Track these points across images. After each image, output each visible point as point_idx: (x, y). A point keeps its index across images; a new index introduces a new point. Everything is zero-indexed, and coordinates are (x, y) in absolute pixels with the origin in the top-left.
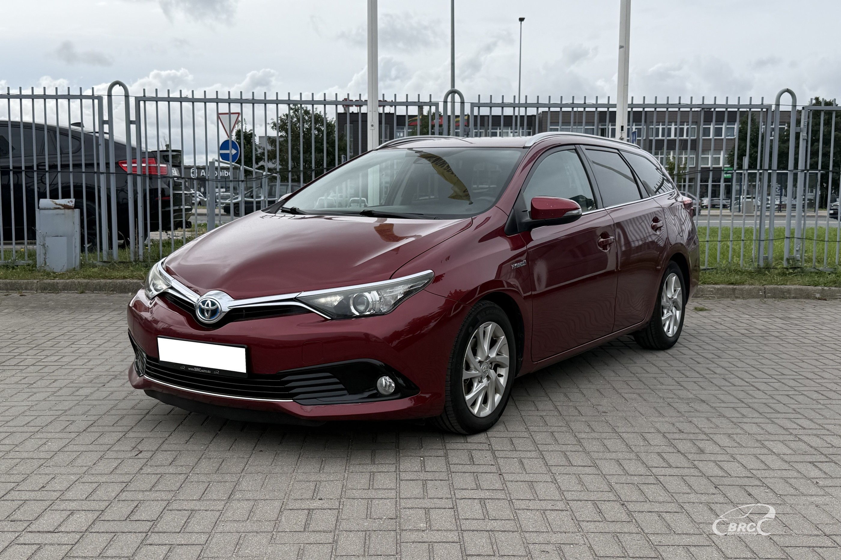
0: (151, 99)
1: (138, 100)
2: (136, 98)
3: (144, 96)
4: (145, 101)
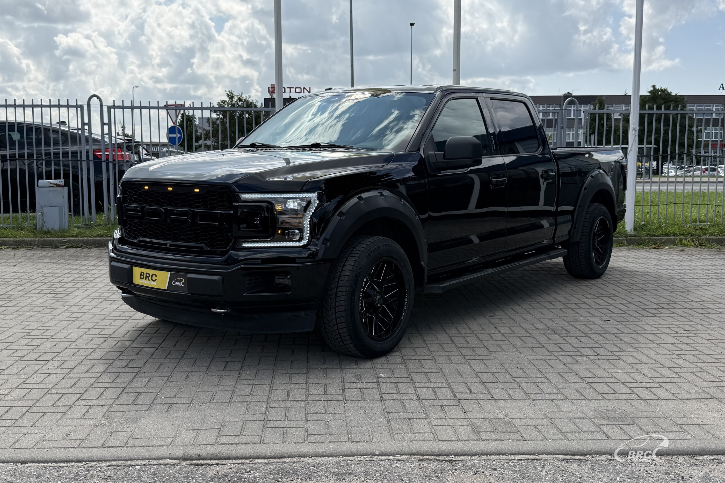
0: (119, 107)
2: (108, 106)
3: (114, 105)
4: (114, 109)
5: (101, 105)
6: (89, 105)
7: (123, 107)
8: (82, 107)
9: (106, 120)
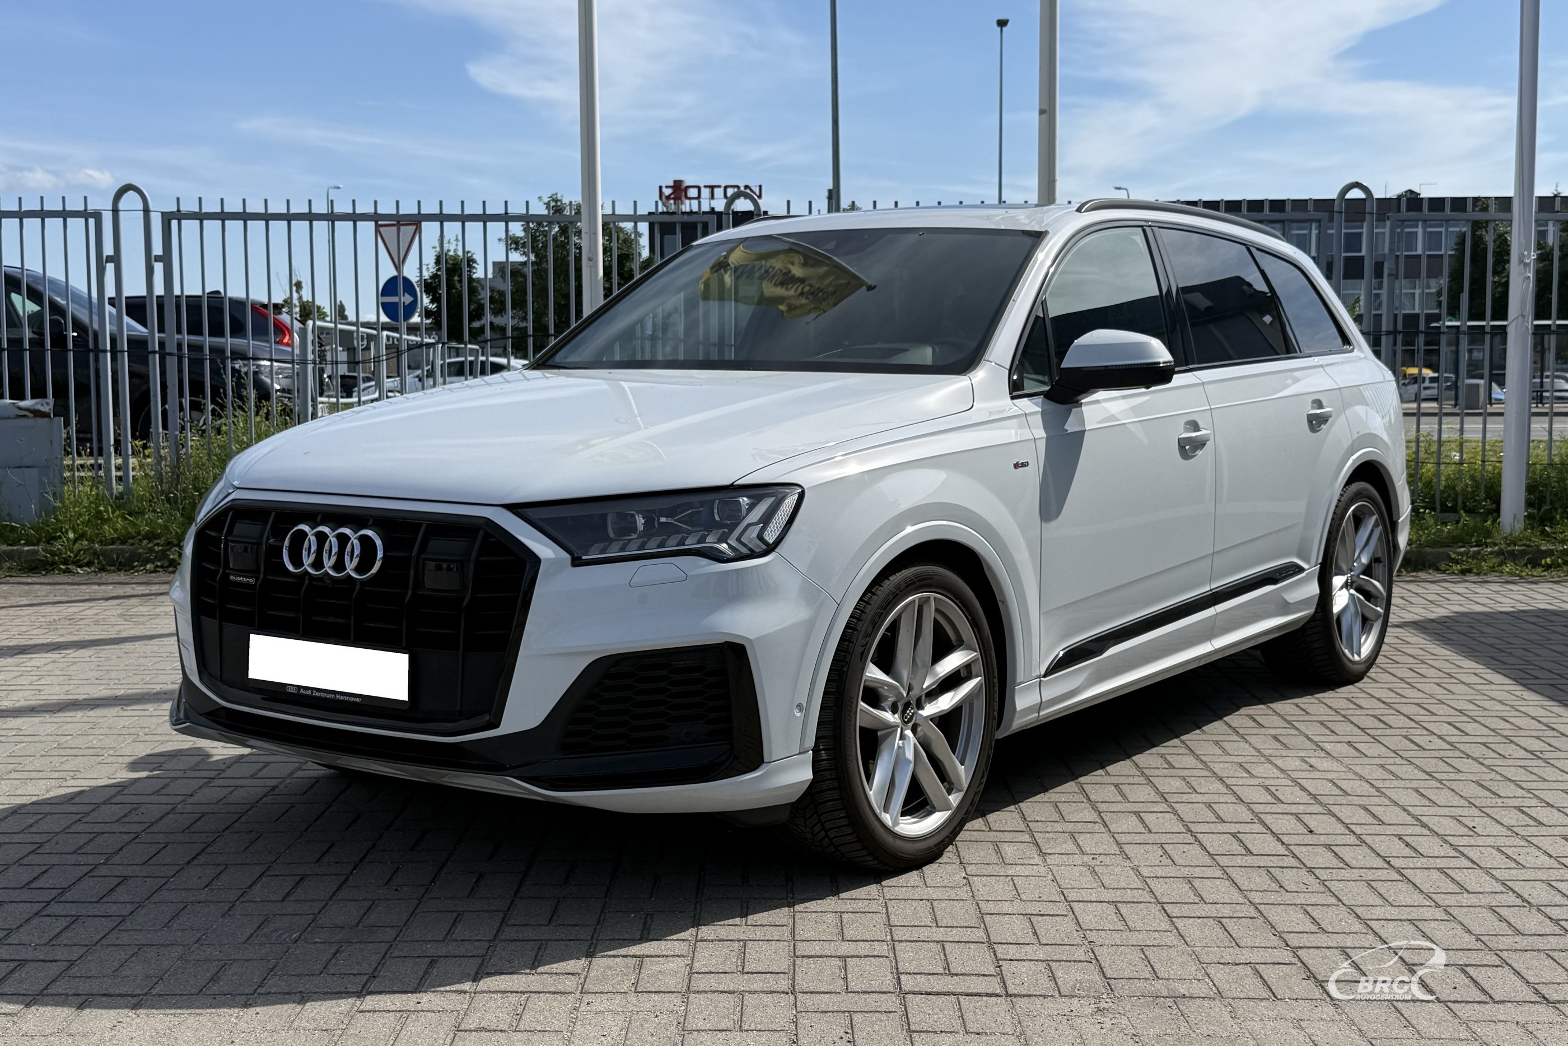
1: (167, 218)
2: (164, 214)
3: (178, 210)
5: (146, 211)
6: (115, 211)
7: (201, 217)
8: (97, 215)
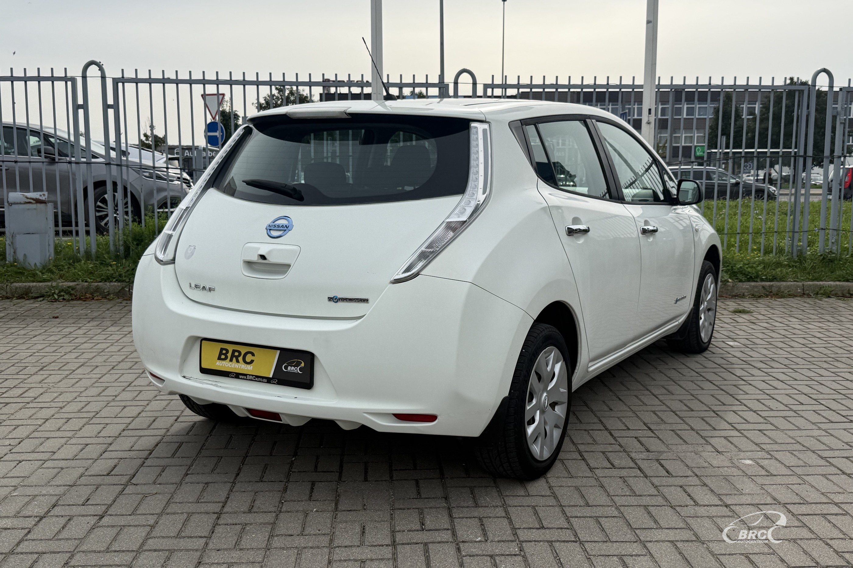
0: (130, 80)
1: (116, 82)
2: (113, 79)
3: (123, 77)
4: (123, 83)
5: (103, 78)
6: (84, 77)
7: (137, 81)
8: (73, 80)
9: (110, 101)
